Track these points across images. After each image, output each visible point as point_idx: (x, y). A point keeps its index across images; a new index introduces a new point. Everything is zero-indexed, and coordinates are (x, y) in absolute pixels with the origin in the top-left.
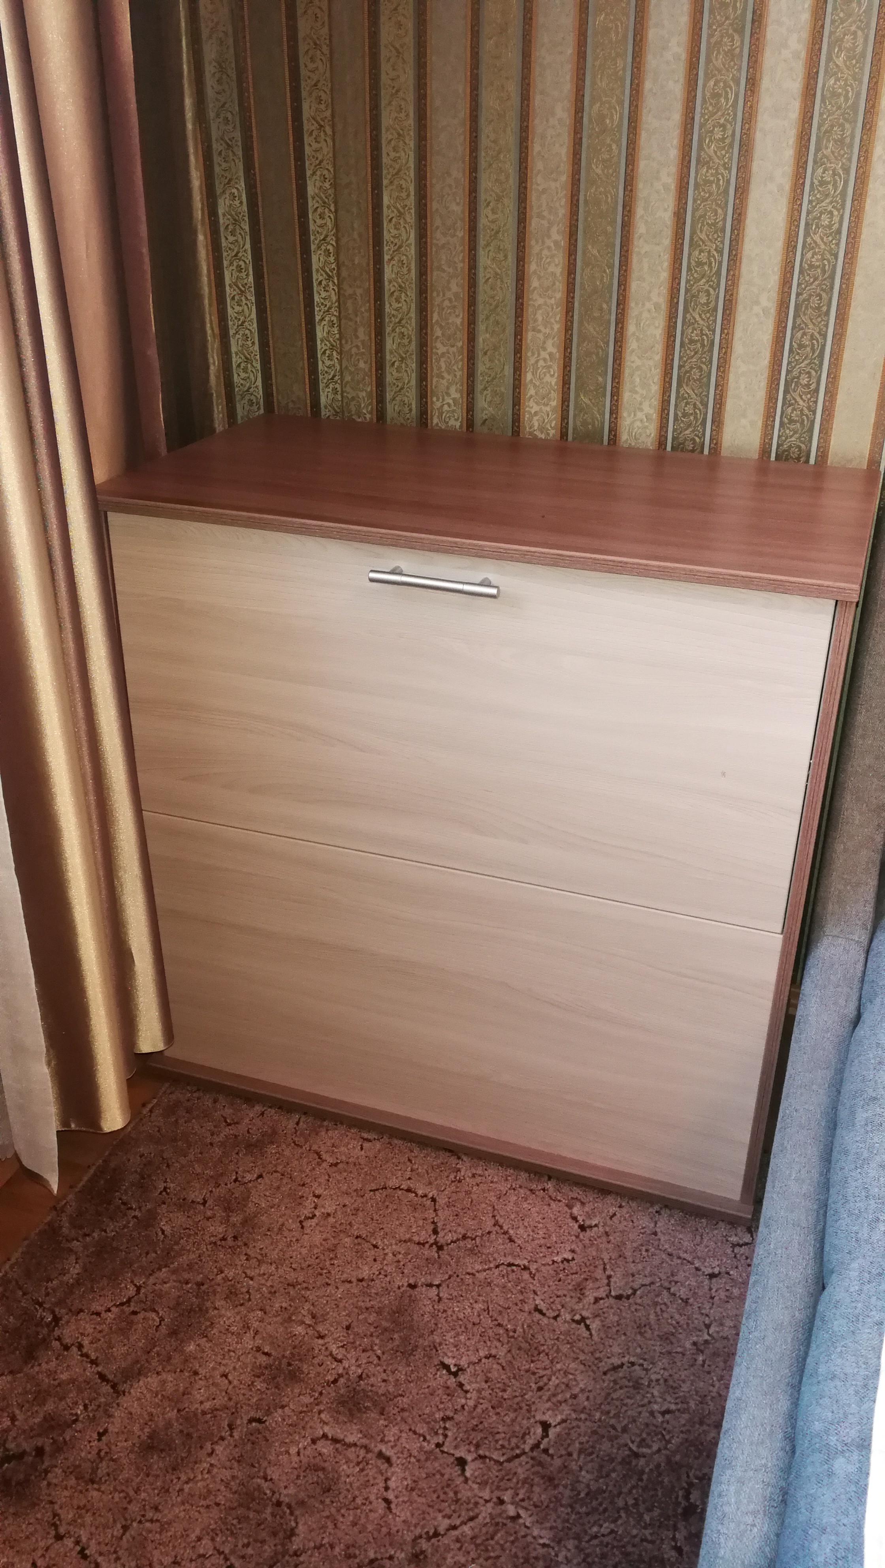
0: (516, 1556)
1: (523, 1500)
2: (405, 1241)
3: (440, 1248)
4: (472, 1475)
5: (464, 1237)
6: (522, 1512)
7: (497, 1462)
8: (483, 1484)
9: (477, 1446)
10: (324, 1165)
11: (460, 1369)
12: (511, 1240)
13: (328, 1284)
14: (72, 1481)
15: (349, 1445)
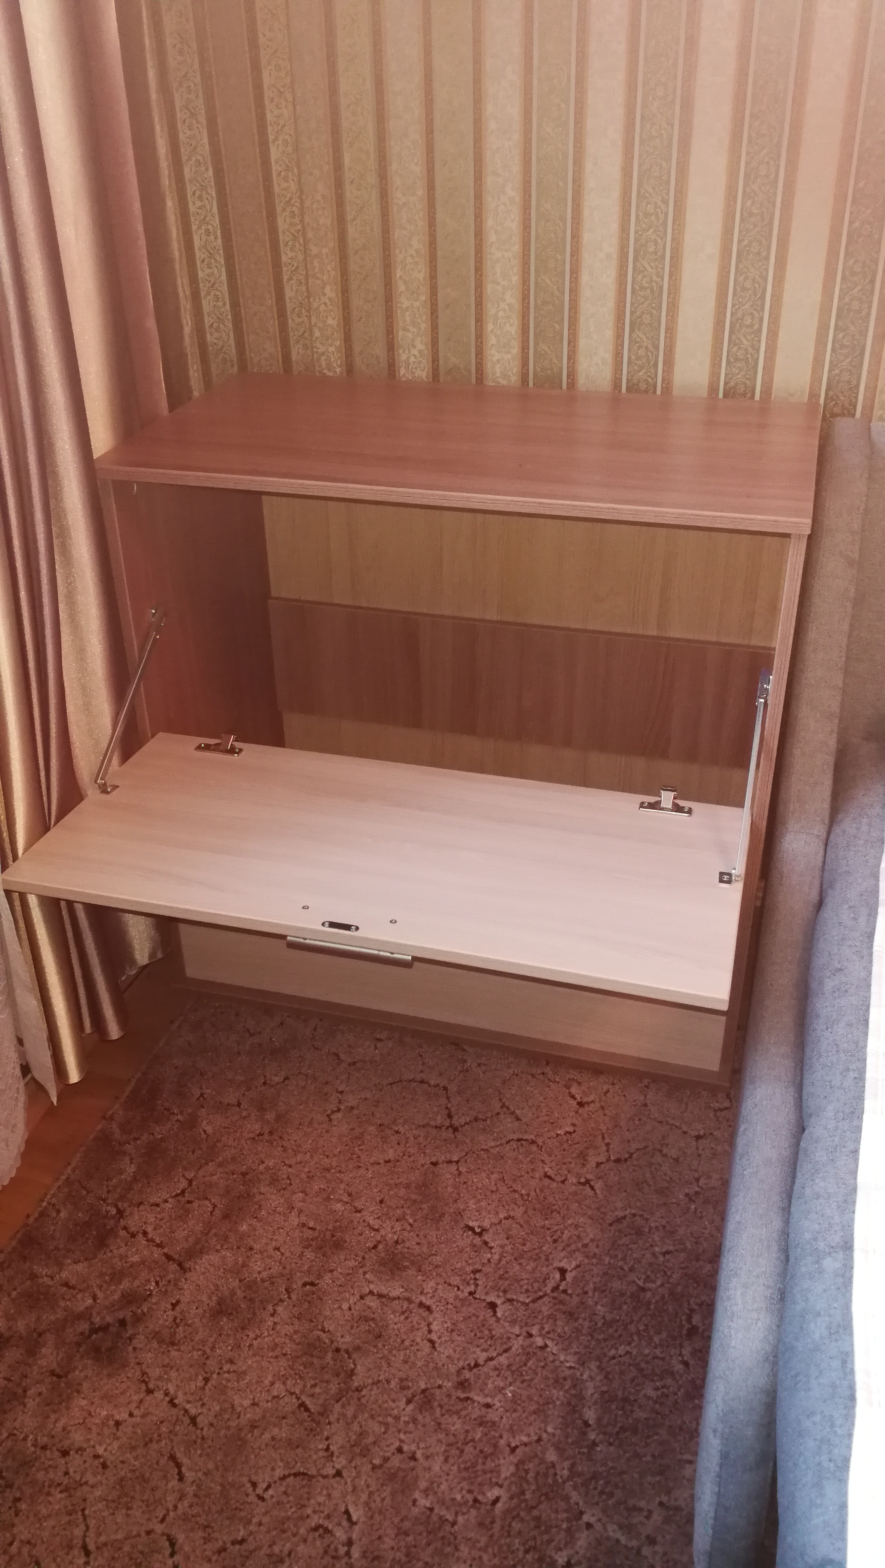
0: (547, 1378)
1: (549, 1332)
2: (424, 1126)
3: (455, 1130)
4: (503, 1315)
5: (476, 1119)
6: (549, 1343)
7: (523, 1303)
8: (513, 1322)
9: (505, 1292)
10: (343, 1065)
11: (484, 1230)
12: (518, 1119)
13: (359, 1167)
14: (155, 1345)
15: (394, 1299)
